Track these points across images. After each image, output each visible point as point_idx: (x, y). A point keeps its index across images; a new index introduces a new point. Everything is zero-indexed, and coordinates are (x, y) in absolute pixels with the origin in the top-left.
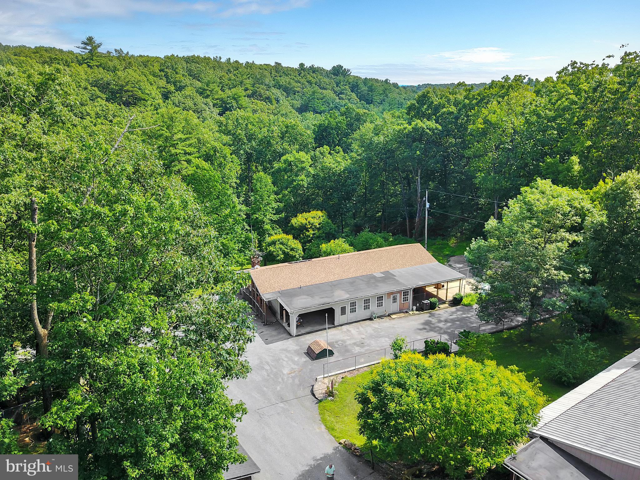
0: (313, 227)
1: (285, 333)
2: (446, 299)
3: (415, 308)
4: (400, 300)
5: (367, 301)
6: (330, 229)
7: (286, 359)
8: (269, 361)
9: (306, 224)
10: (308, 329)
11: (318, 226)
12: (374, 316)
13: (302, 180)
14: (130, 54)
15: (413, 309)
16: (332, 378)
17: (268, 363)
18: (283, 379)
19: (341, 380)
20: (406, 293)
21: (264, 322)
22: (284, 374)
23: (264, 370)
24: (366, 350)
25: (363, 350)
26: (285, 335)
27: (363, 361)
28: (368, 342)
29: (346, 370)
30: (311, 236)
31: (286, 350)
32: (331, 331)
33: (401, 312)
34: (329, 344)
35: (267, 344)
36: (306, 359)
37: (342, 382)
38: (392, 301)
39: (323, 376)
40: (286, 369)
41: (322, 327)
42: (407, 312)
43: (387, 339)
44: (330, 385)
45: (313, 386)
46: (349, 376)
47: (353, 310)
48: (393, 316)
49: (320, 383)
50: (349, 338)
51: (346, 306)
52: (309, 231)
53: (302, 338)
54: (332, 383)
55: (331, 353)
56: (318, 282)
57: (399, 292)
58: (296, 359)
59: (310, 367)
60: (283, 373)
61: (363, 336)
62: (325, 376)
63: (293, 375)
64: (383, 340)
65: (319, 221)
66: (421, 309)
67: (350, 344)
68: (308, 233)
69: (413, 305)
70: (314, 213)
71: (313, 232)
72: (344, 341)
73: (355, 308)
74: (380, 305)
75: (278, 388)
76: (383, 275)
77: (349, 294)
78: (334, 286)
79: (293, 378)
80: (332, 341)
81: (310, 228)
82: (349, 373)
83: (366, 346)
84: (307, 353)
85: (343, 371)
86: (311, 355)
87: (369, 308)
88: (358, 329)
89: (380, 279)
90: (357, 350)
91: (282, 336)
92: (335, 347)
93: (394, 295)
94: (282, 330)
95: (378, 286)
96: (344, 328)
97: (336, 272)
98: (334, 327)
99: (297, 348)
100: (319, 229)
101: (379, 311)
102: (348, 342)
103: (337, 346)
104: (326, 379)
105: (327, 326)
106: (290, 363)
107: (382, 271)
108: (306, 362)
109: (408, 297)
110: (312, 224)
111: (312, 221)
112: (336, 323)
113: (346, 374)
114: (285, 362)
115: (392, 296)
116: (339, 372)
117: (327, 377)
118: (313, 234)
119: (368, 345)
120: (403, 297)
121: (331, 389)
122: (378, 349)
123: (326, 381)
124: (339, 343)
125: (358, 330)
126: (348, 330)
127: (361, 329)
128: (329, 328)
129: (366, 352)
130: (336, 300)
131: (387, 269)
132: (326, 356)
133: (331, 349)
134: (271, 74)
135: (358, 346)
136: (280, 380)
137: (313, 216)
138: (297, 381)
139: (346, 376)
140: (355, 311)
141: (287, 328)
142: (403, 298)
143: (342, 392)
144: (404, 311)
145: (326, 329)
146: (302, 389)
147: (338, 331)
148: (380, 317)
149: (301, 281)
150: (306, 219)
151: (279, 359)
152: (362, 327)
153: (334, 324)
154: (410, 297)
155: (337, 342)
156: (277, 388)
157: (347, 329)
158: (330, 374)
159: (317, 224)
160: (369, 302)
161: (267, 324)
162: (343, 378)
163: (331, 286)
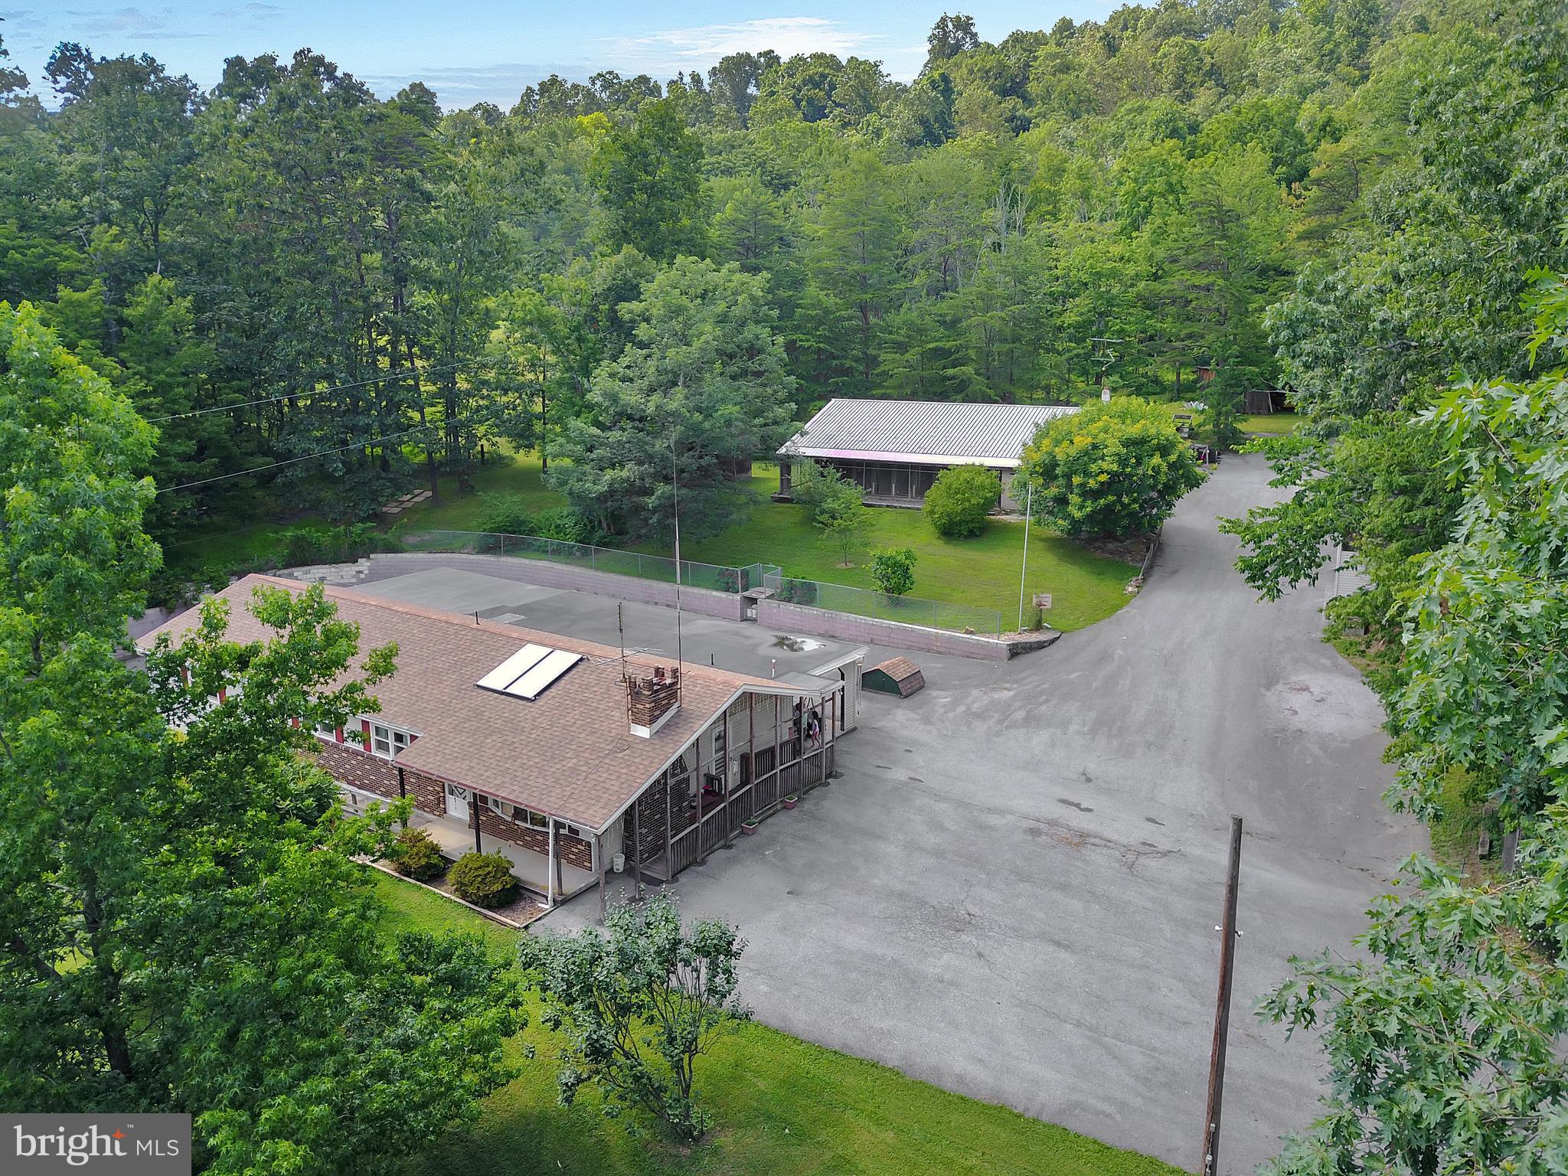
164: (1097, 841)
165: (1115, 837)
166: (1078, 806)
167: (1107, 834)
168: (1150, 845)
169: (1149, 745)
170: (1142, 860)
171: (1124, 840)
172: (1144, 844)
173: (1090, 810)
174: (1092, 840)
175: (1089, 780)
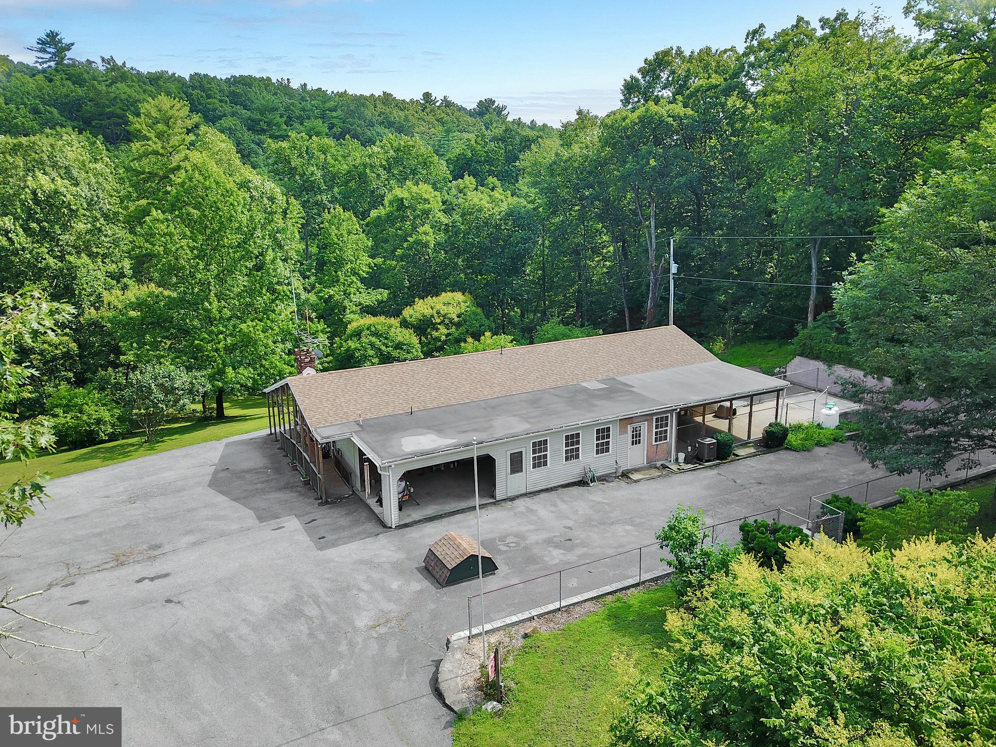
0: (447, 321)
1: (370, 521)
2: (749, 437)
3: (682, 456)
4: (649, 438)
5: (572, 440)
6: (480, 326)
7: (366, 587)
8: (321, 593)
9: (432, 316)
10: (430, 510)
11: (456, 319)
12: (590, 475)
13: (425, 233)
14: (129, 65)
15: (677, 459)
16: (493, 639)
17: (316, 600)
18: (351, 645)
19: (520, 642)
20: (661, 420)
21: (321, 498)
22: (355, 630)
23: (303, 620)
24: (580, 557)
25: (572, 557)
26: (370, 526)
27: (575, 584)
28: (582, 536)
29: (534, 613)
30: (443, 338)
31: (369, 563)
32: (487, 513)
33: (651, 466)
34: (484, 544)
35: (321, 549)
36: (420, 584)
37: (524, 650)
38: (630, 440)
39: (467, 633)
40: (365, 613)
41: (463, 505)
42: (664, 467)
43: (628, 527)
44: (491, 664)
45: (438, 663)
46: (544, 630)
47: (540, 462)
48: (635, 476)
49: (458, 656)
50: (532, 527)
51: (524, 450)
52: (437, 330)
53: (414, 533)
54: (496, 658)
55: (490, 566)
56: (453, 402)
57: (648, 417)
58: (395, 586)
59: (432, 606)
60: (354, 627)
61: (569, 523)
62: (475, 631)
63: (383, 630)
64: (619, 530)
65: (458, 311)
66: (697, 458)
67: (537, 543)
68: (435, 334)
69: (678, 450)
70: (446, 296)
71: (446, 331)
72: (520, 536)
73: (545, 456)
74: (603, 448)
75: (334, 674)
76: (604, 386)
77: (529, 423)
78: (493, 407)
79: (382, 640)
80: (490, 536)
81: (440, 324)
82: (542, 620)
83: (577, 545)
84: (426, 568)
85: (526, 615)
86: (434, 573)
87: (577, 457)
88: (555, 505)
89: (599, 393)
90: (556, 556)
91: (362, 528)
92: (499, 552)
93: (635, 425)
94: (364, 514)
95: (595, 405)
96: (520, 504)
97: (496, 381)
98: (494, 504)
99: (400, 556)
100: (458, 325)
101: (601, 464)
102: (533, 538)
103: (504, 548)
104: (475, 642)
105: (477, 501)
106: (377, 595)
107: (600, 377)
108: (421, 592)
109: (666, 431)
110: (444, 316)
111: (444, 310)
112: (500, 493)
113: (534, 624)
114: (362, 595)
115: (630, 428)
116: (514, 619)
117: (480, 634)
118: (447, 335)
119: (584, 544)
120: (654, 431)
121: (492, 676)
122: (610, 552)
123: (478, 646)
124: (508, 540)
125: (553, 509)
126: (530, 511)
127: (563, 506)
128: (482, 506)
129: (583, 562)
130: (497, 436)
131: (611, 375)
132: (474, 575)
133: (487, 555)
134: (375, 107)
135: (557, 546)
136: (343, 648)
137: (446, 301)
138: (392, 651)
139: (535, 631)
140: (545, 464)
141: (377, 509)
142: (656, 433)
143: (527, 683)
144: (659, 464)
145: (474, 508)
146: (404, 677)
147: (505, 513)
148: (603, 479)
149: (413, 398)
150: (432, 308)
151: (349, 588)
152: (564, 501)
153: (493, 496)
154: (672, 430)
155: (502, 539)
156: (328, 675)
157: (528, 508)
158: (488, 627)
159: (454, 316)
160: (578, 443)
161: (327, 500)
162: (526, 636)
163: (485, 409)
164: (108, 566)
165: (97, 575)
166: (152, 579)
167: (106, 574)
168: (67, 585)
169: (151, 659)
170: (64, 573)
171: (90, 577)
172: (73, 584)
173: (139, 581)
174: (111, 564)
175: (169, 601)
